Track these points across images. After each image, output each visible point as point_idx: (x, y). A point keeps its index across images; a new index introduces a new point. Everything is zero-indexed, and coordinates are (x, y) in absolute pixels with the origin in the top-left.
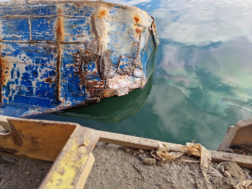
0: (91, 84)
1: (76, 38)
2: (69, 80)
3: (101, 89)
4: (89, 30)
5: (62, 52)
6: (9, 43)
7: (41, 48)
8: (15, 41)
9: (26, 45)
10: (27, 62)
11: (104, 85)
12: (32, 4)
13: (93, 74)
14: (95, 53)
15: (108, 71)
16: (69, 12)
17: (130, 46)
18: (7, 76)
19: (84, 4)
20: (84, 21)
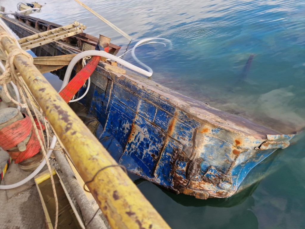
0: (177, 178)
1: (180, 138)
2: (165, 165)
3: (183, 186)
4: (190, 137)
5: (167, 143)
6: (141, 117)
7: (157, 131)
8: (144, 118)
9: (149, 124)
10: (146, 135)
11: (186, 184)
12: (162, 100)
13: (181, 171)
14: (189, 157)
15: (194, 175)
16: (182, 118)
17: (223, 162)
18: (133, 137)
19: (194, 118)
20: (190, 129)
